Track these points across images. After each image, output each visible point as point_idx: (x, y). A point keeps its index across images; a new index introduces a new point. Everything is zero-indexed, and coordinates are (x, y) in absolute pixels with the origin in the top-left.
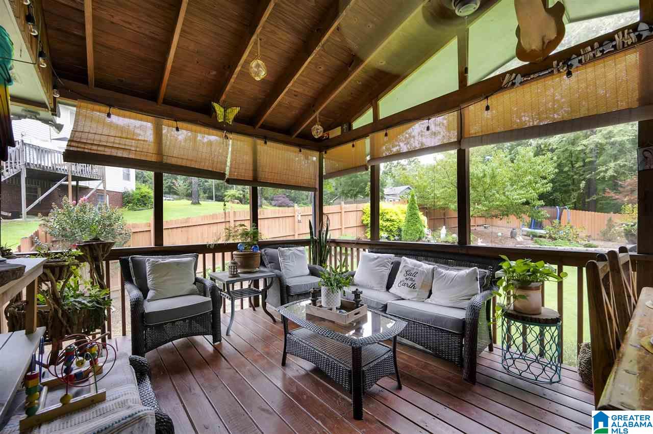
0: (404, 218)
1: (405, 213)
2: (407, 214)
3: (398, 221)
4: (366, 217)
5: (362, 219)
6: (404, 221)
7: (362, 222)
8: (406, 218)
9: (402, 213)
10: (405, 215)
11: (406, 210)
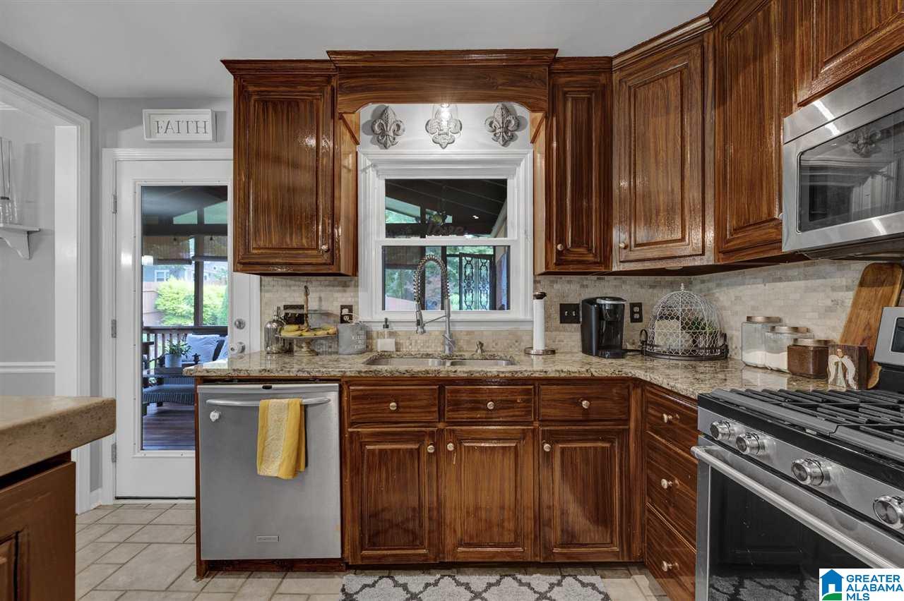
0: (221, 303)
1: (222, 297)
2: (224, 298)
3: (212, 306)
4: (163, 301)
5: (157, 303)
6: (220, 307)
7: (156, 308)
8: (223, 303)
9: (218, 297)
10: (222, 299)
11: (224, 294)
